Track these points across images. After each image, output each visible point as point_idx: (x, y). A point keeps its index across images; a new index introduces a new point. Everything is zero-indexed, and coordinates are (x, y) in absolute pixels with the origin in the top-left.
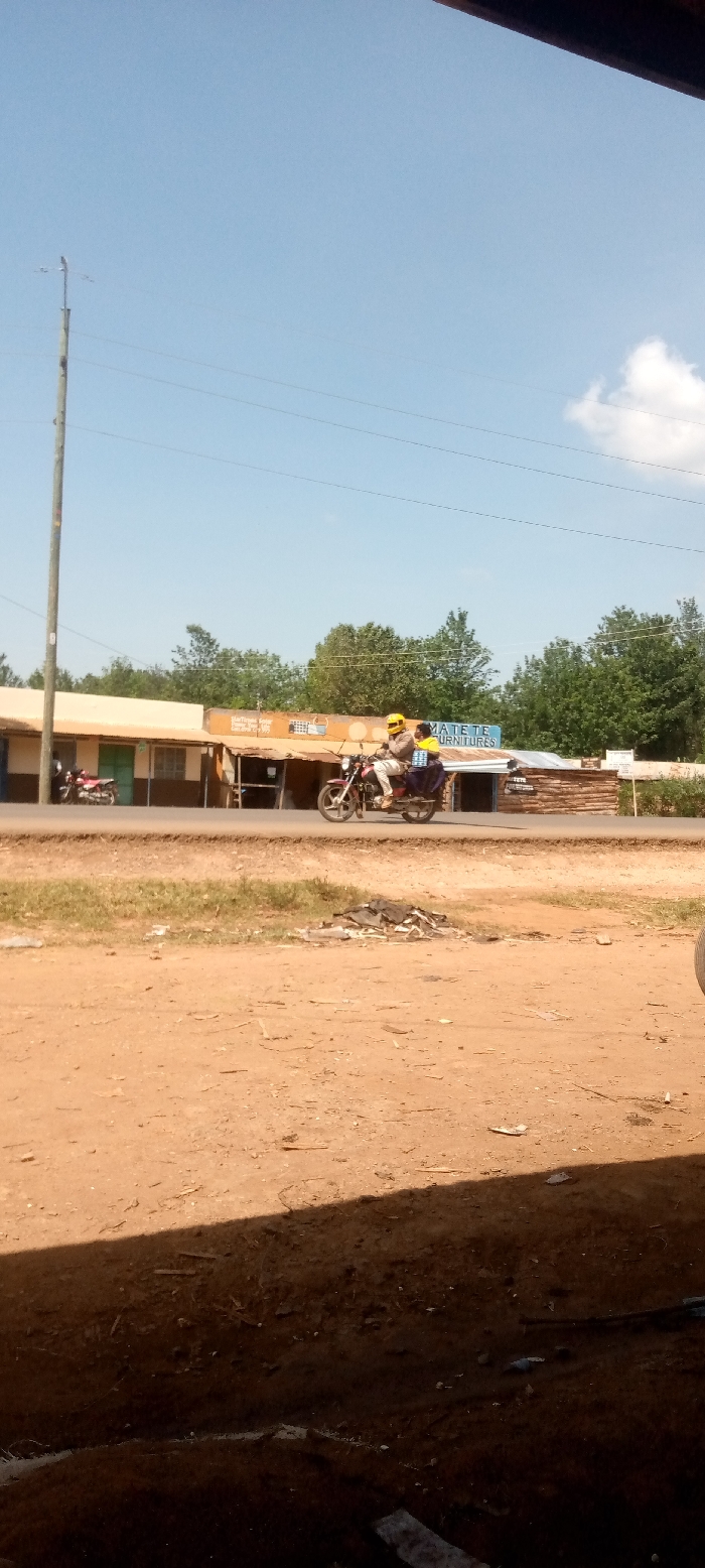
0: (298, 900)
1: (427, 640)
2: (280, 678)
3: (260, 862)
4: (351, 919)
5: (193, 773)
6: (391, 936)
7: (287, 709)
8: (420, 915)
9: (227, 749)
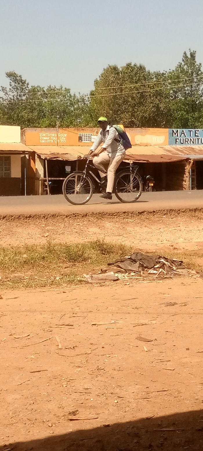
0: (86, 255)
1: (170, 73)
2: (72, 104)
3: (60, 231)
4: (119, 267)
5: (16, 172)
6: (146, 277)
7: (77, 125)
8: (165, 262)
9: (37, 155)
